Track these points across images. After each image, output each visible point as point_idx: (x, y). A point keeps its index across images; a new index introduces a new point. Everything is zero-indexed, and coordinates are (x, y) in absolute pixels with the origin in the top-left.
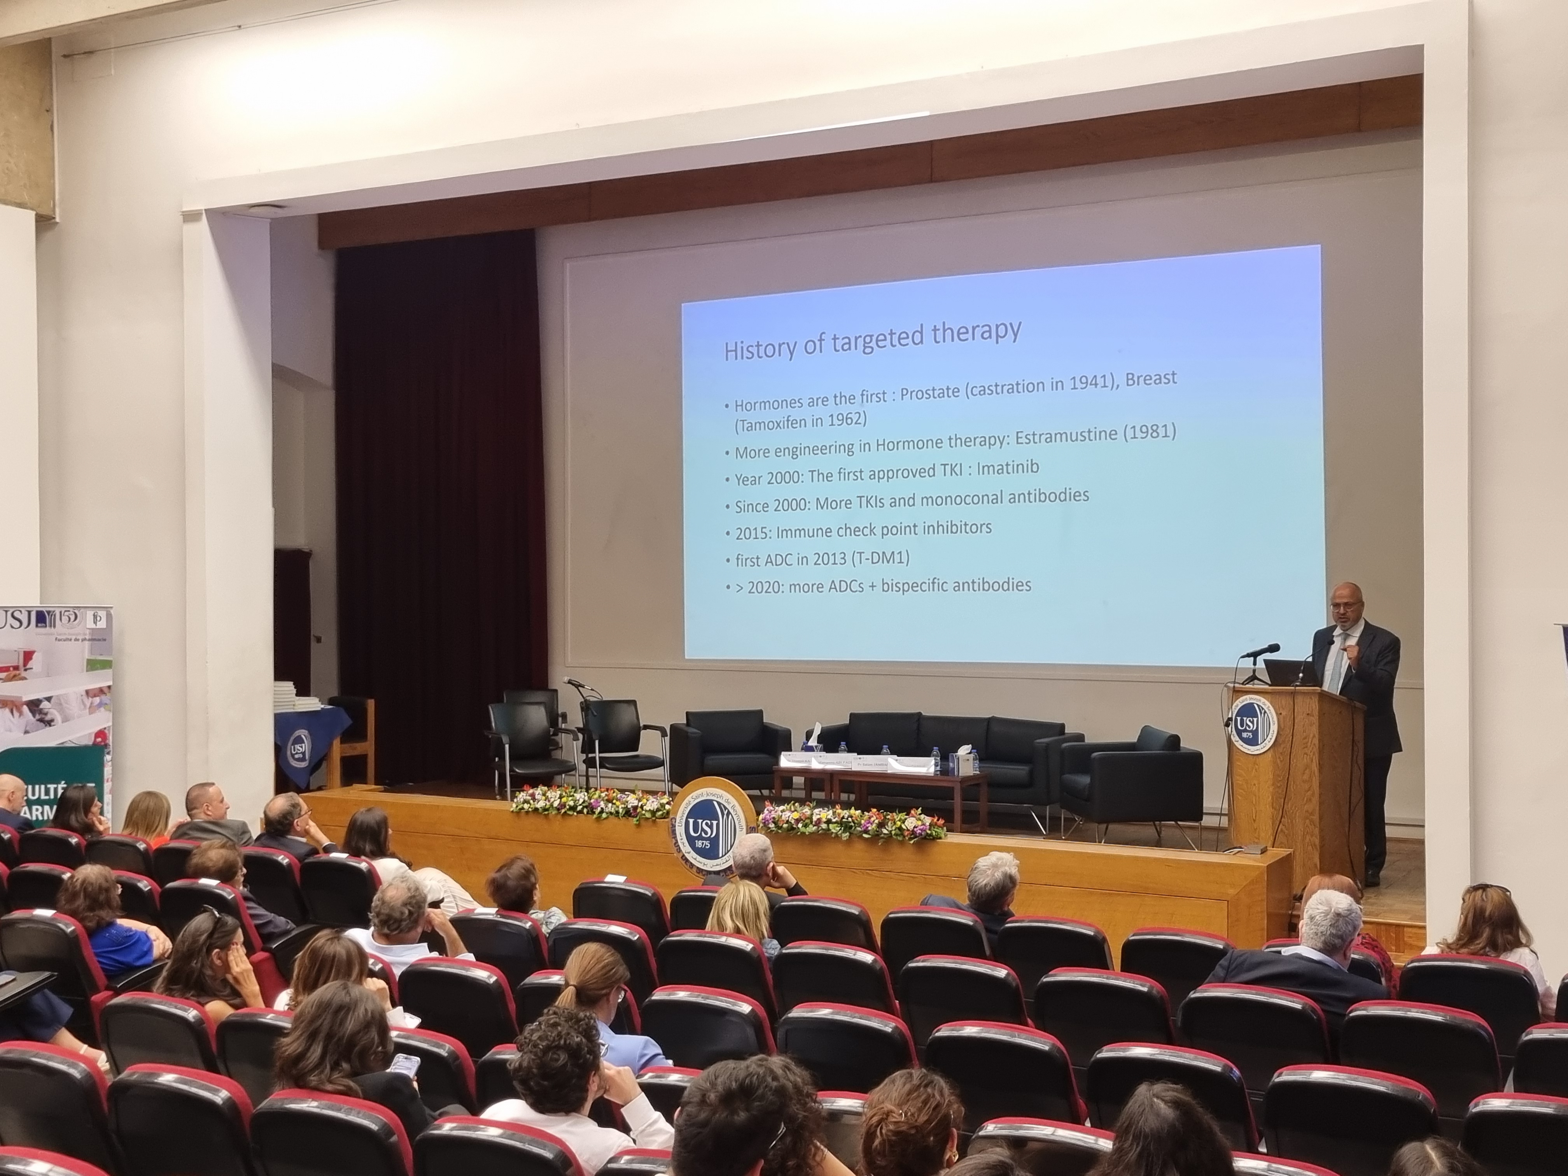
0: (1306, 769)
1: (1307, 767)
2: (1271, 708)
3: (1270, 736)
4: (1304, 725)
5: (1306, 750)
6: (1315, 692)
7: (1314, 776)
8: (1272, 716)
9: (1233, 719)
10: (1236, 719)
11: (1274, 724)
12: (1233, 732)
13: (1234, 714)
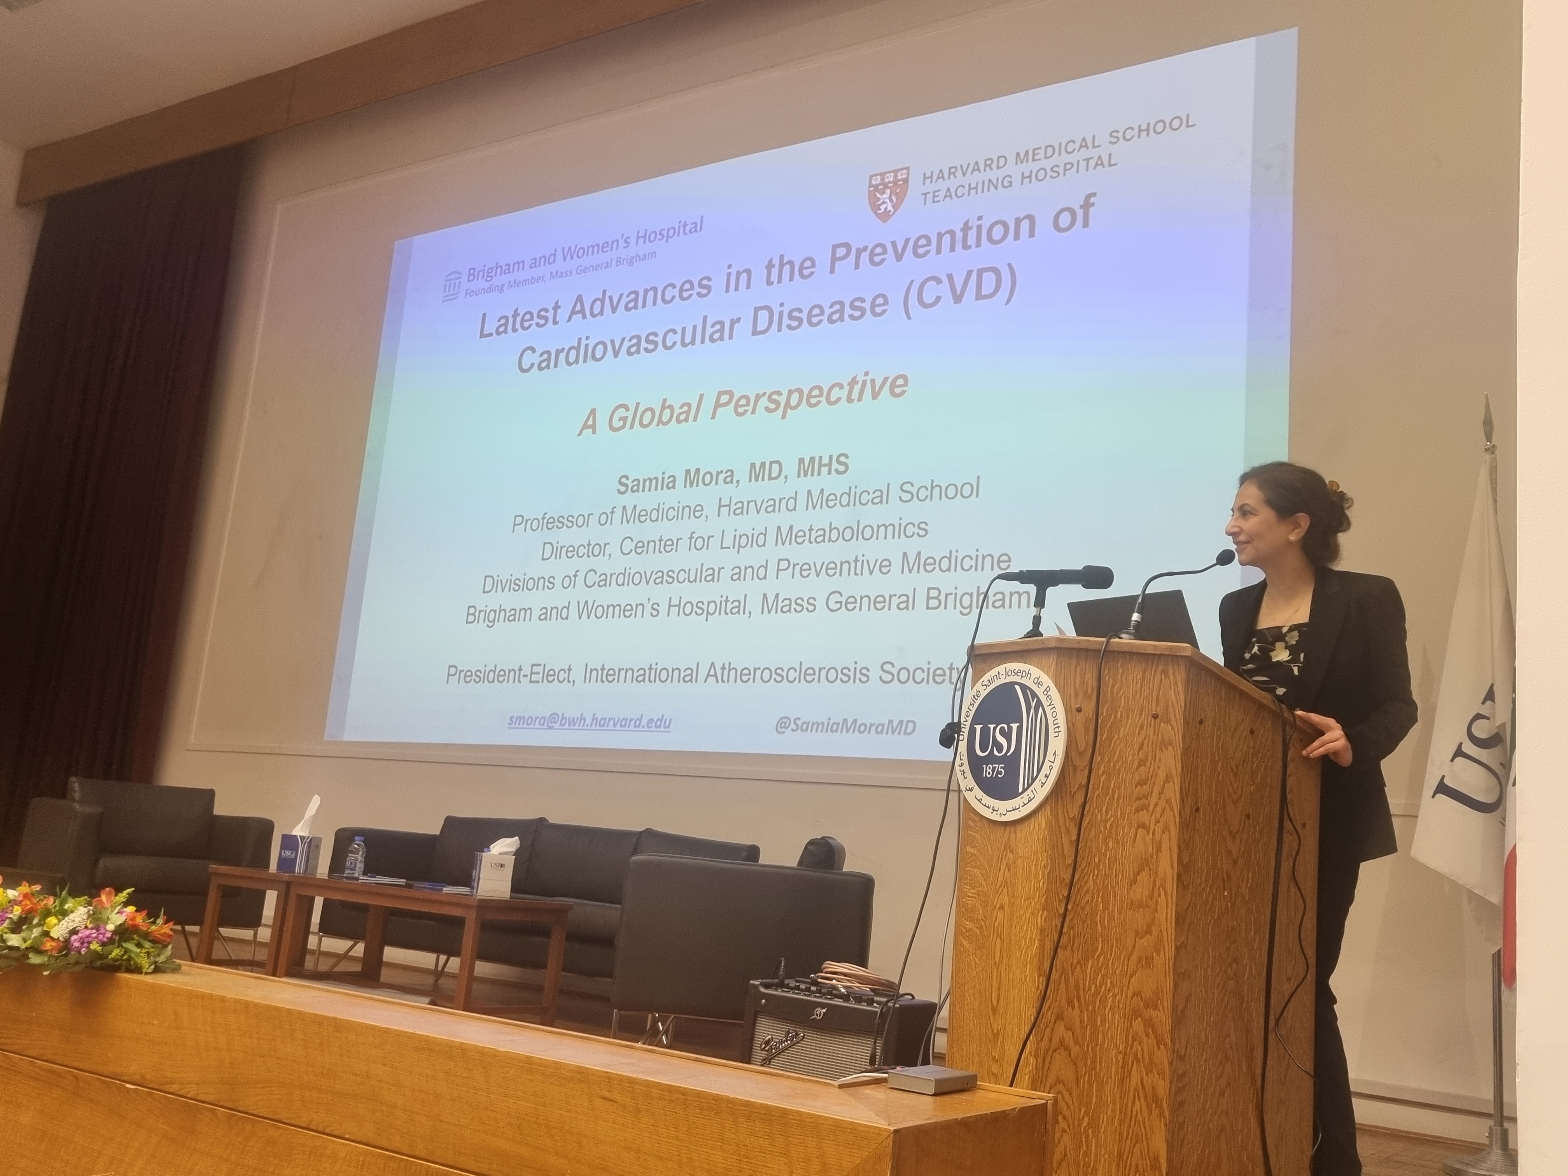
0: (1141, 870)
1: (1145, 863)
2: (1054, 693)
3: (1045, 770)
4: (1142, 744)
5: (1144, 816)
6: (1177, 656)
7: (1163, 893)
8: (1054, 715)
9: (966, 731)
10: (972, 731)
11: (1056, 734)
12: (962, 765)
13: (970, 719)
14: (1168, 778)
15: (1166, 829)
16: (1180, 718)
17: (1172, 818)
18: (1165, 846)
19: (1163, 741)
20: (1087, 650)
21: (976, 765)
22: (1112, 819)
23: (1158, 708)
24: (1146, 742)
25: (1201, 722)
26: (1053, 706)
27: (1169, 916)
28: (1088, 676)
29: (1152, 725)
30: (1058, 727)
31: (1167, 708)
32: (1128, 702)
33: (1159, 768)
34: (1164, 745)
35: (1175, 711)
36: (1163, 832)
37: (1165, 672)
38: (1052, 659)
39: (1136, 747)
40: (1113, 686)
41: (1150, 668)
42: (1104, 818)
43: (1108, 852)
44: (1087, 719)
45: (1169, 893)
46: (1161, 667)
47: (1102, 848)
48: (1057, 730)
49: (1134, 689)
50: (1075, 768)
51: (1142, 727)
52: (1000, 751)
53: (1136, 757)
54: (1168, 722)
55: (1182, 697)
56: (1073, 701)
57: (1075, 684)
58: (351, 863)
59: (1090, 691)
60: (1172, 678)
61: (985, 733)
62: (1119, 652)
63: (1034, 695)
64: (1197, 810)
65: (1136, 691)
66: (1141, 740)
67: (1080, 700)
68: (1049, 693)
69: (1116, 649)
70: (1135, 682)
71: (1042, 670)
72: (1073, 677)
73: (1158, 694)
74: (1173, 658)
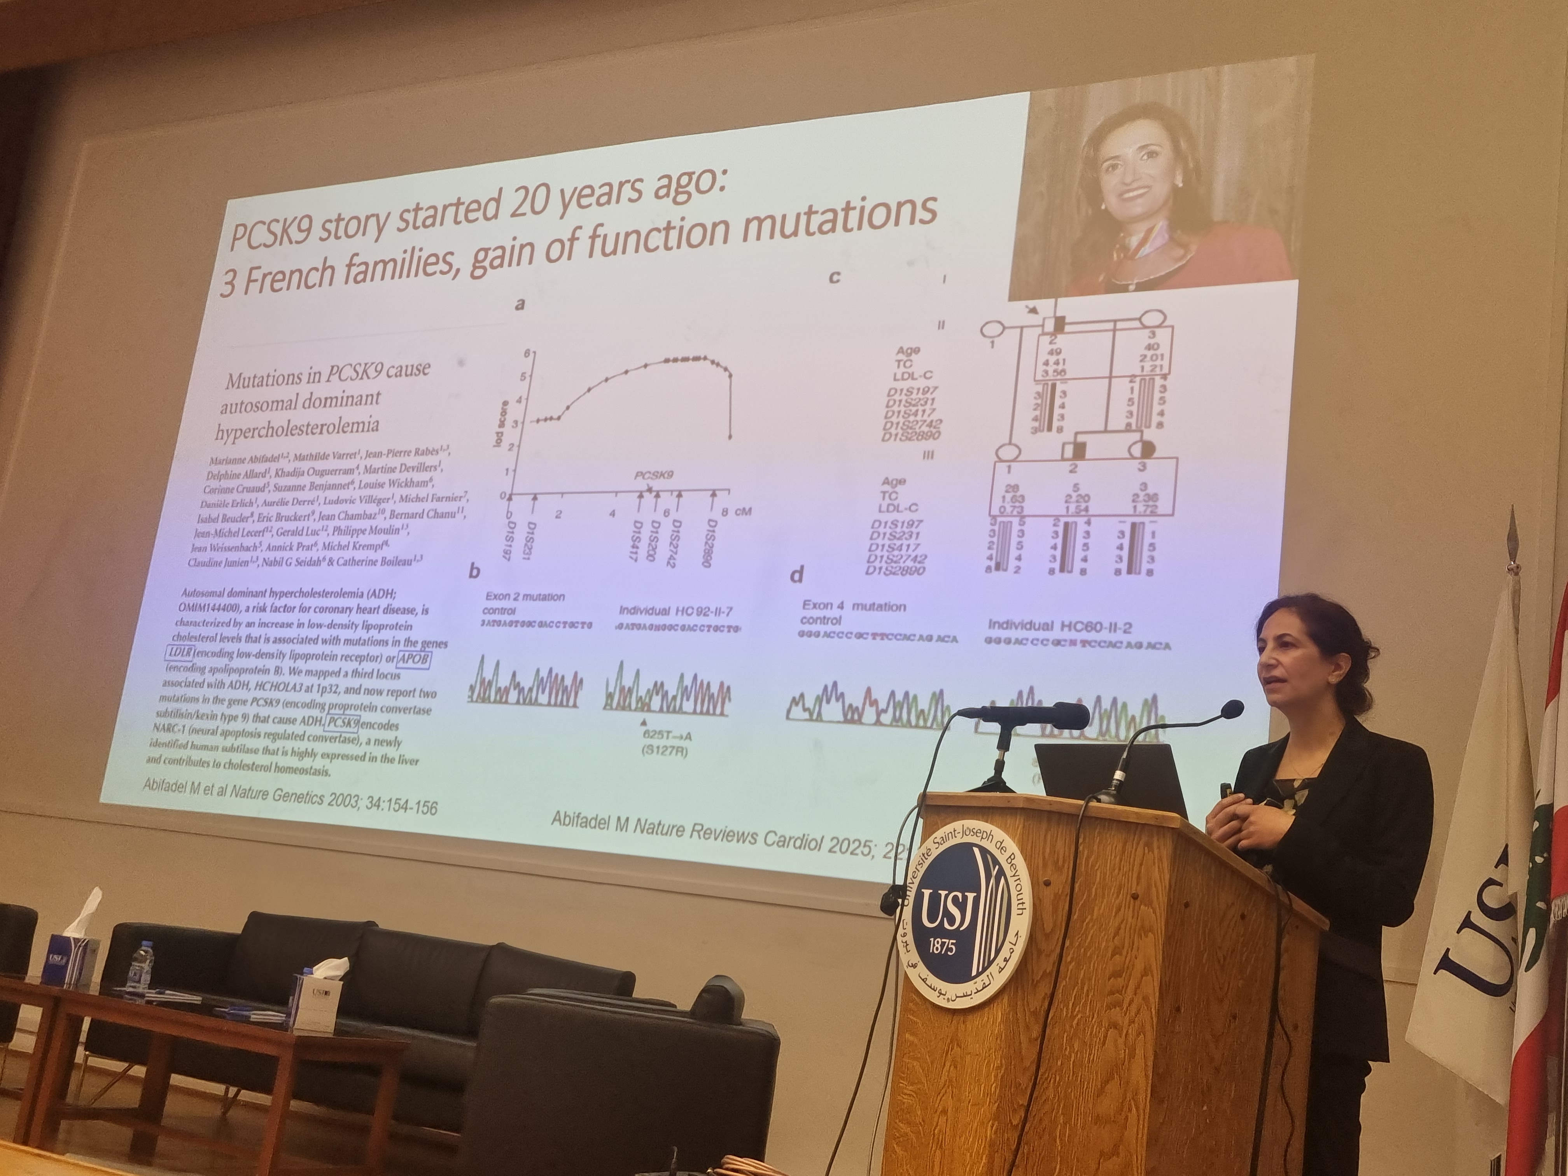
0: (1110, 1078)
1: (1115, 1070)
2: (1020, 861)
3: (1005, 953)
4: (1119, 928)
5: (1116, 1014)
6: (1163, 827)
7: (1134, 1109)
8: (1019, 888)
9: (911, 895)
10: (919, 897)
11: (1020, 912)
12: (905, 935)
13: (917, 881)
14: (1146, 972)
15: (1141, 1031)
16: (1163, 899)
17: (1149, 1017)
18: (1139, 1052)
19: (1142, 927)
20: (1060, 814)
21: (922, 936)
22: (1079, 1016)
23: (1139, 888)
24: (1123, 926)
25: (1187, 905)
26: (1018, 878)
27: (1140, 1136)
28: (1060, 844)
29: (1131, 908)
30: (1023, 903)
31: (1149, 887)
32: (1104, 879)
33: (1136, 958)
34: (1144, 930)
35: (1157, 892)
36: (1138, 1035)
37: (1148, 845)
38: (1019, 822)
39: (1112, 931)
40: (1088, 857)
41: (1131, 838)
42: (1069, 1015)
43: (1073, 1055)
44: (1056, 895)
45: (1141, 1107)
46: (1144, 839)
47: (1066, 1048)
48: (1020, 906)
49: (1113, 863)
50: (1040, 952)
51: (1119, 909)
52: (951, 923)
53: (1111, 944)
54: (1150, 904)
55: (1167, 877)
56: (1041, 873)
57: (1044, 853)
58: (135, 974)
59: (1060, 863)
60: (1156, 851)
61: (935, 900)
62: (1097, 818)
63: (996, 862)
64: (1178, 1010)
65: (1115, 865)
66: (1116, 924)
67: (1049, 872)
68: (1013, 862)
69: (1093, 815)
70: (1113, 855)
71: (1006, 831)
72: (1042, 844)
73: (1139, 873)
74: (1160, 829)
